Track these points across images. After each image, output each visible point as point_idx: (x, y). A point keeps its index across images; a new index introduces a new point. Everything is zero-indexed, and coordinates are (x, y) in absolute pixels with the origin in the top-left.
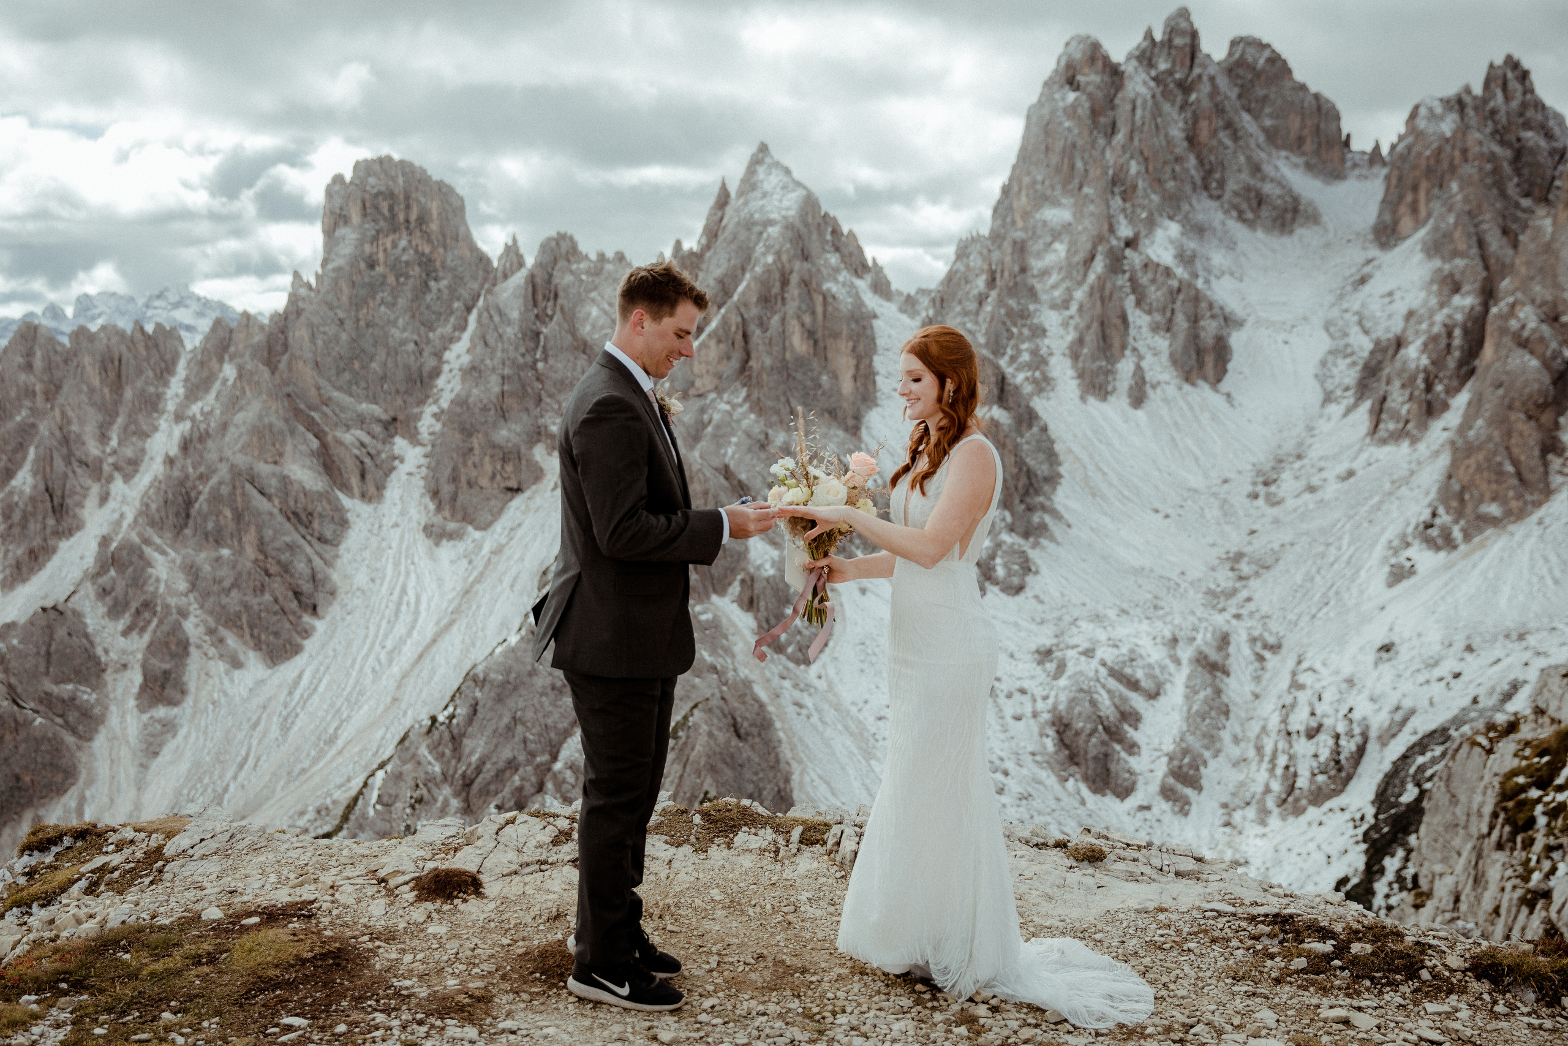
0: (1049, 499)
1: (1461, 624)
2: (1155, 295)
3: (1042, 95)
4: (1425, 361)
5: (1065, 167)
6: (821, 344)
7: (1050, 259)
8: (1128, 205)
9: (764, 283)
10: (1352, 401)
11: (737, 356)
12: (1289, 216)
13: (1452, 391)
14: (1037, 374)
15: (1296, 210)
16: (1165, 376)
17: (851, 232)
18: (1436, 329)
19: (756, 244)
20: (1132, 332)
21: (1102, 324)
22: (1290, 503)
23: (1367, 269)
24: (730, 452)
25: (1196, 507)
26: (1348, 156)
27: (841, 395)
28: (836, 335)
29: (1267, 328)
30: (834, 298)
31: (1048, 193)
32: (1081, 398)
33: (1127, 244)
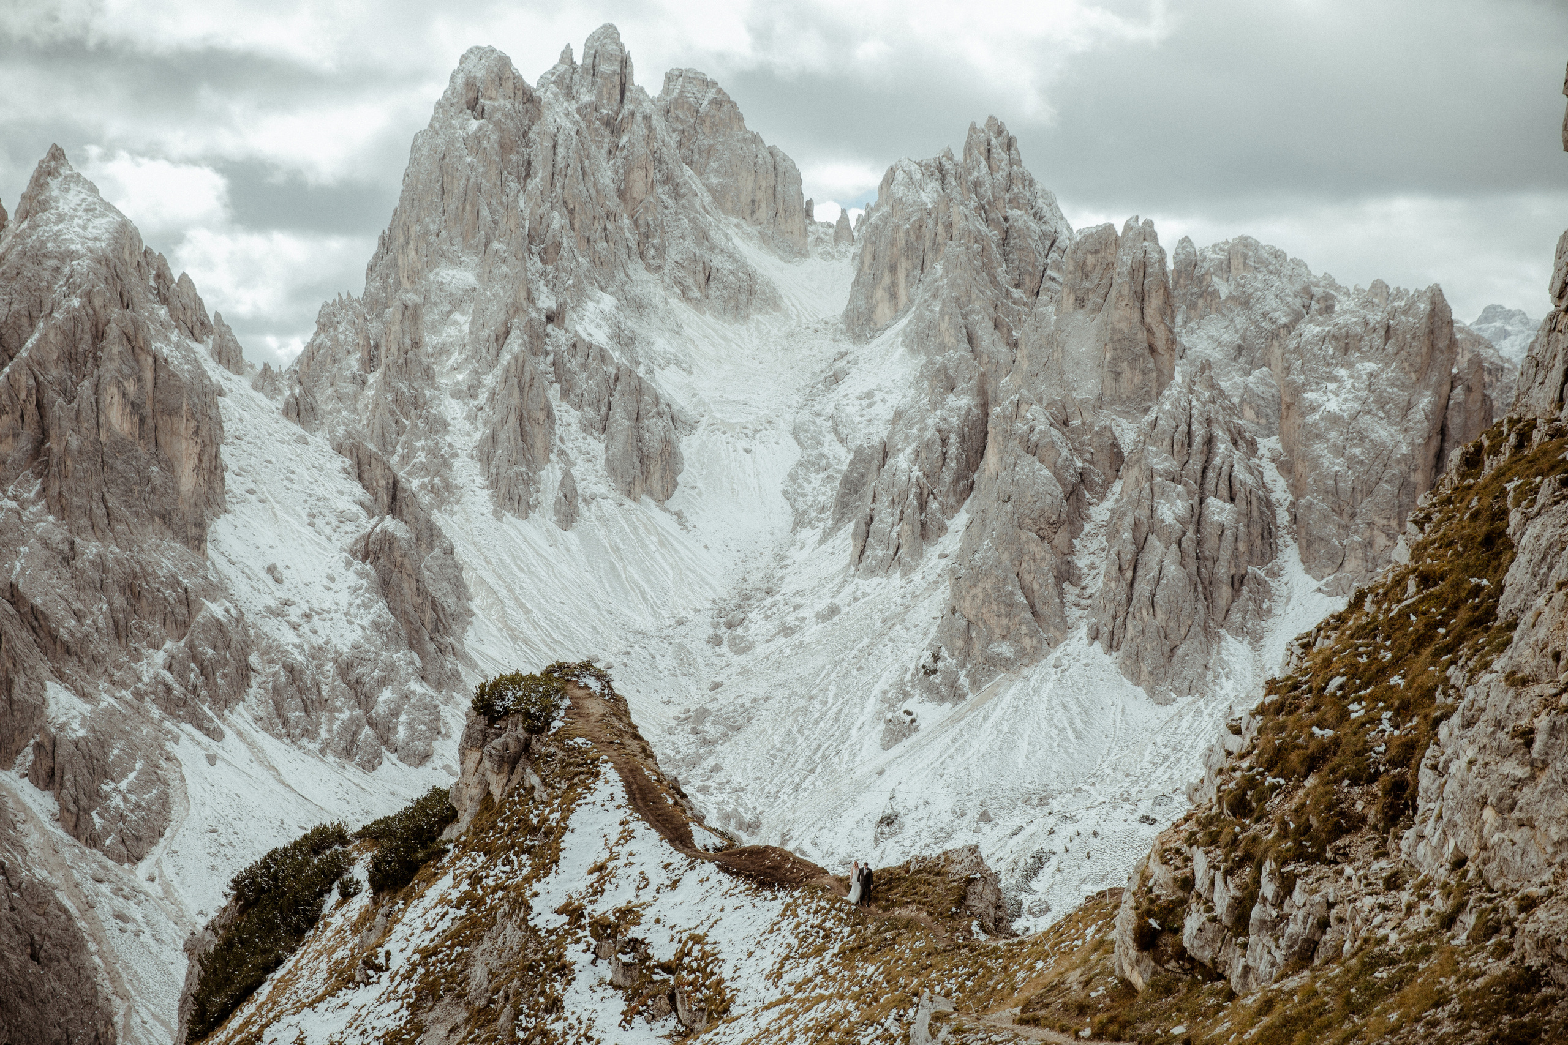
0: (459, 640)
1: (974, 787)
2: (585, 383)
4: (916, 473)
5: (468, 215)
6: (150, 423)
7: (448, 334)
8: (549, 268)
9: (70, 336)
10: (830, 523)
11: (29, 432)
12: (743, 297)
13: (949, 511)
14: (437, 480)
15: (751, 292)
16: (602, 489)
17: (184, 276)
18: (929, 434)
19: (54, 280)
20: (559, 430)
21: (521, 417)
22: (761, 650)
23: (842, 365)
24: (18, 566)
25: (645, 654)
26: (811, 228)
27: (179, 493)
28: (172, 412)
29: (724, 433)
30: (166, 360)
31: (445, 248)
32: (495, 513)
33: (550, 319)
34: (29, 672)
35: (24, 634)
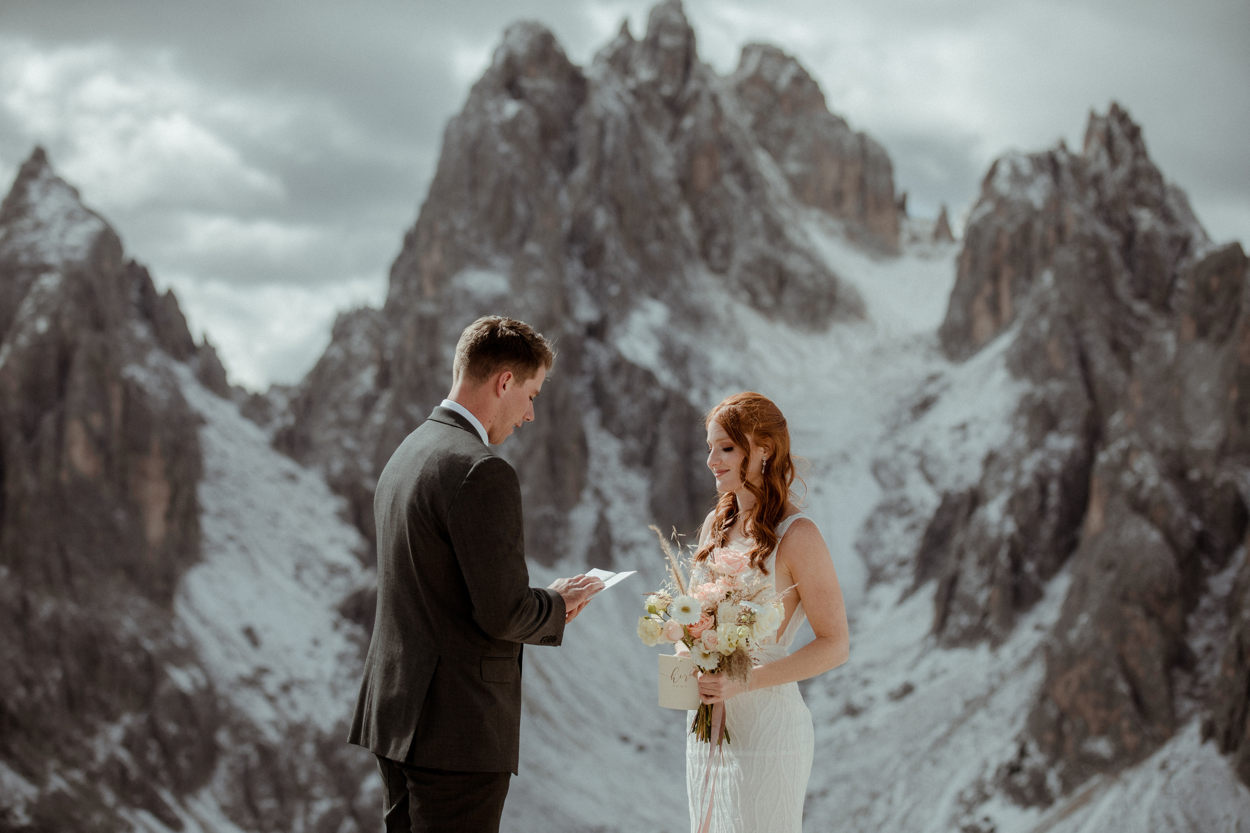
2: (628, 409)
3: (469, 103)
4: (1010, 527)
6: (118, 462)
8: (591, 274)
13: (1047, 573)
17: (169, 291)
18: (1026, 481)
19: (22, 298)
23: (931, 389)
26: (905, 225)
27: (145, 542)
28: (140, 448)
30: (140, 390)
33: (590, 332)
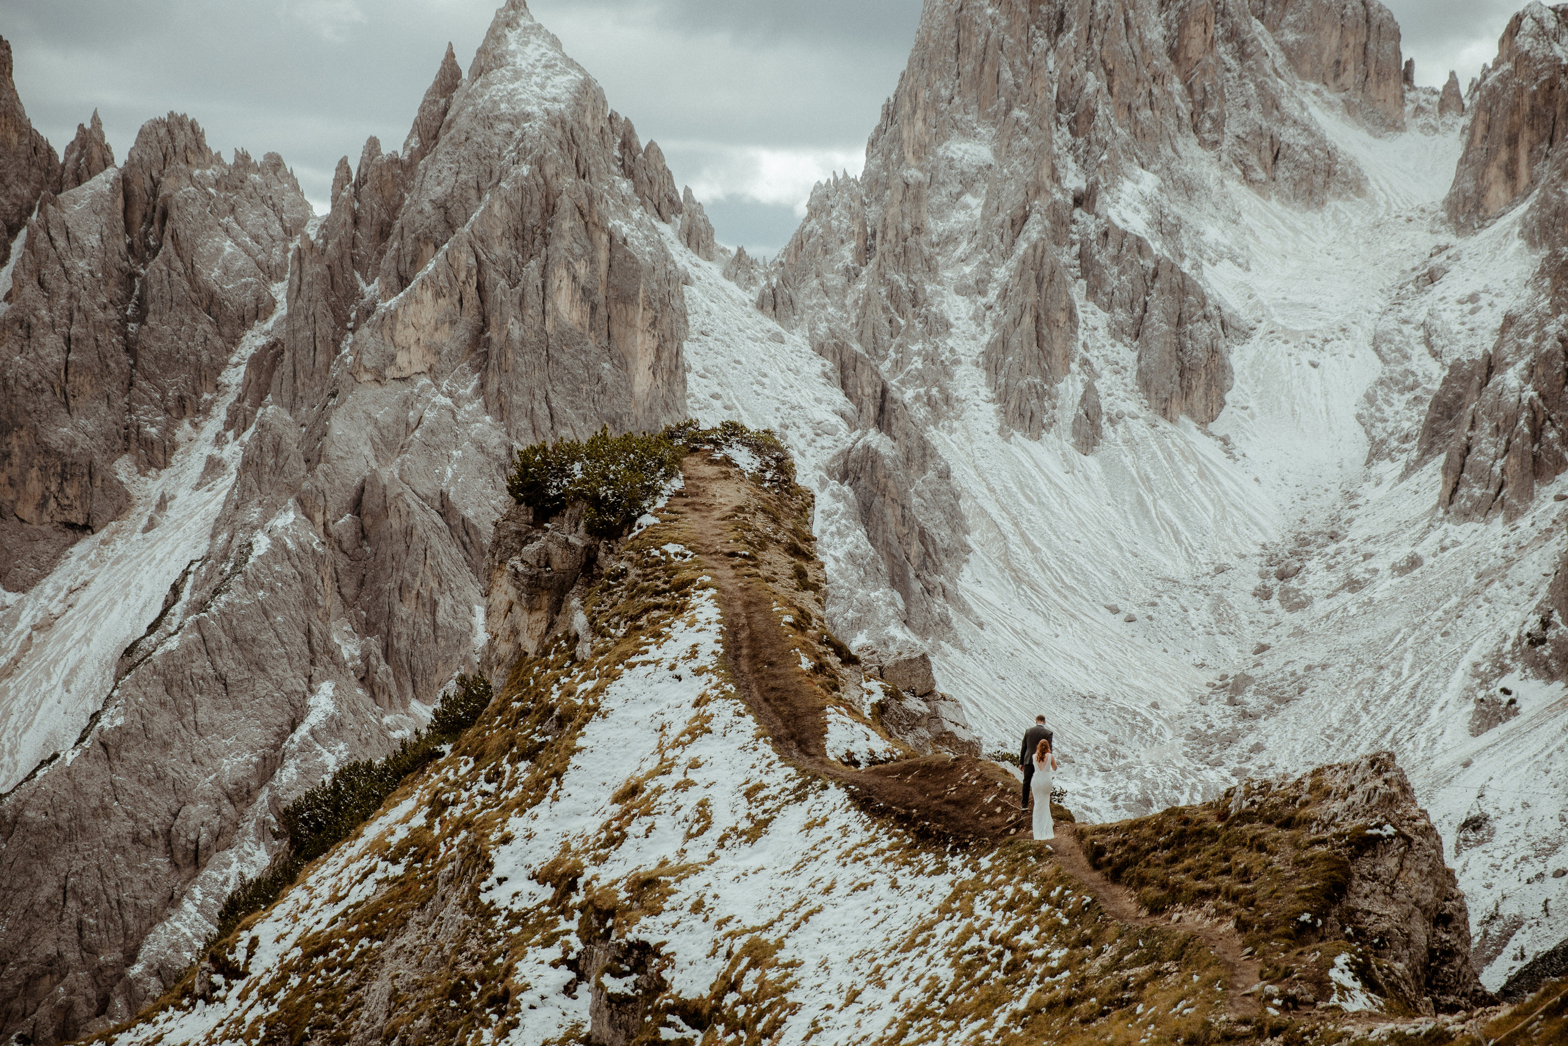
0: (951, 580)
4: (1530, 393)
6: (602, 311)
7: (957, 219)
8: (1080, 140)
9: (517, 209)
10: (1414, 456)
11: (469, 318)
12: (1320, 180)
14: (934, 391)
15: (1329, 172)
16: (1131, 406)
17: (652, 144)
19: (503, 147)
20: (1082, 335)
21: (1037, 318)
22: (1320, 606)
23: (1439, 261)
24: (449, 473)
25: (1176, 607)
26: (1410, 95)
27: (632, 395)
28: (627, 299)
29: (1286, 342)
30: (625, 241)
31: (958, 117)
32: (1001, 431)
33: (1078, 201)
34: (455, 593)
35: (454, 550)
